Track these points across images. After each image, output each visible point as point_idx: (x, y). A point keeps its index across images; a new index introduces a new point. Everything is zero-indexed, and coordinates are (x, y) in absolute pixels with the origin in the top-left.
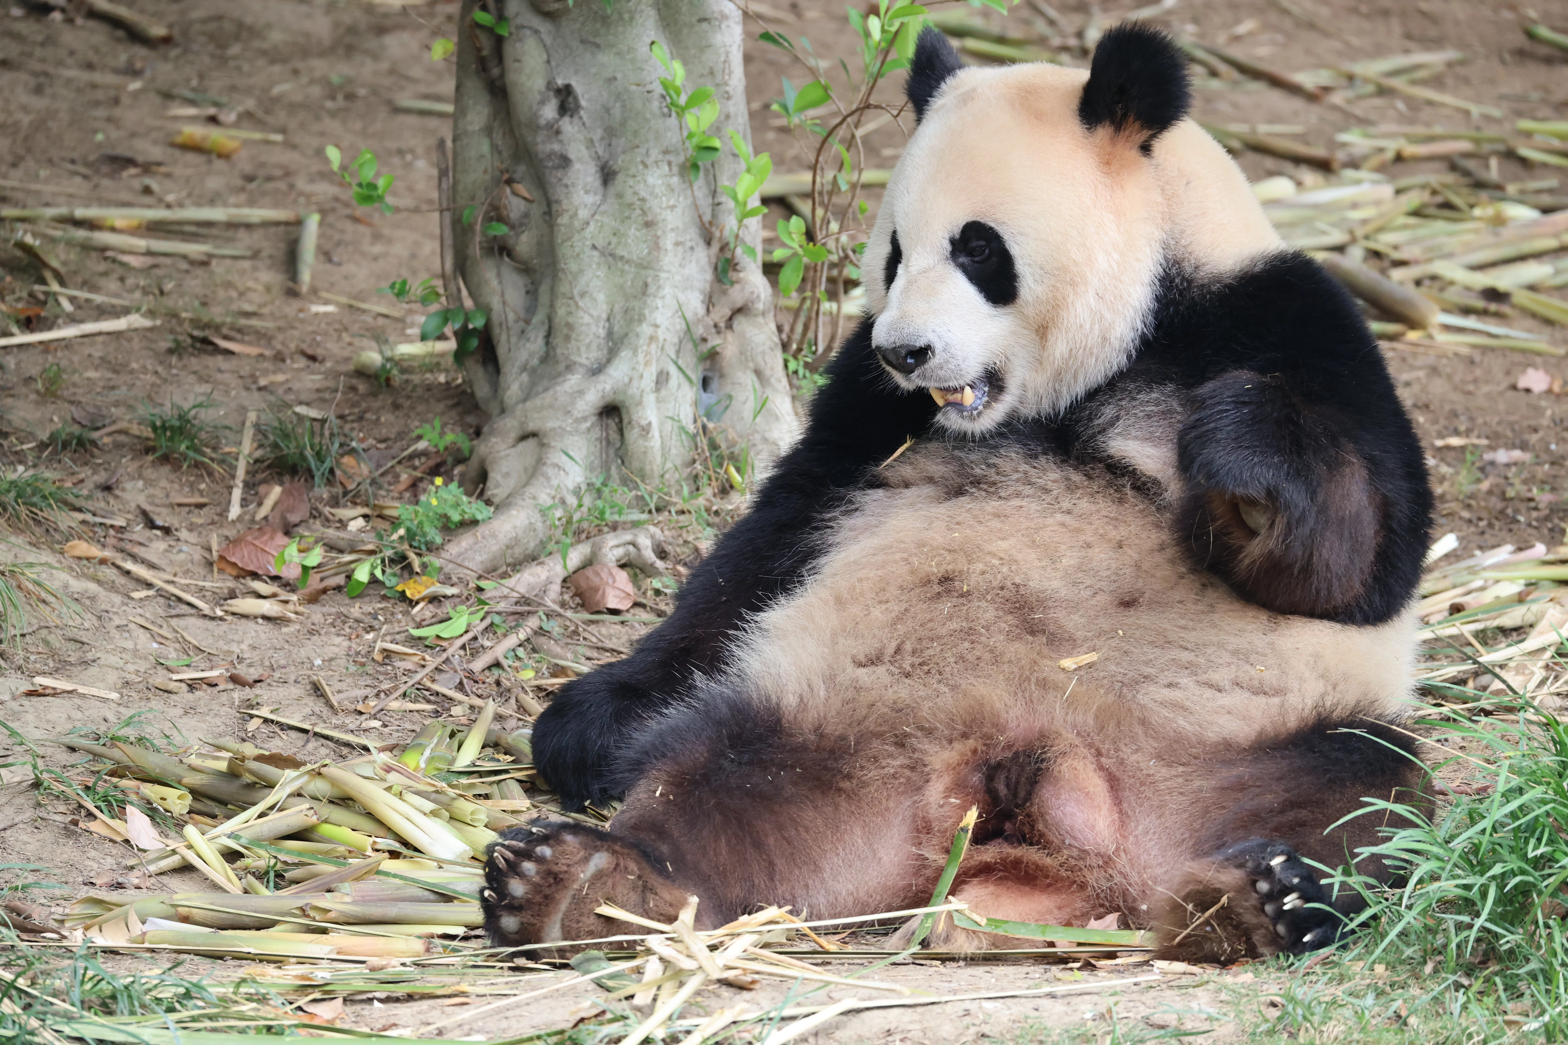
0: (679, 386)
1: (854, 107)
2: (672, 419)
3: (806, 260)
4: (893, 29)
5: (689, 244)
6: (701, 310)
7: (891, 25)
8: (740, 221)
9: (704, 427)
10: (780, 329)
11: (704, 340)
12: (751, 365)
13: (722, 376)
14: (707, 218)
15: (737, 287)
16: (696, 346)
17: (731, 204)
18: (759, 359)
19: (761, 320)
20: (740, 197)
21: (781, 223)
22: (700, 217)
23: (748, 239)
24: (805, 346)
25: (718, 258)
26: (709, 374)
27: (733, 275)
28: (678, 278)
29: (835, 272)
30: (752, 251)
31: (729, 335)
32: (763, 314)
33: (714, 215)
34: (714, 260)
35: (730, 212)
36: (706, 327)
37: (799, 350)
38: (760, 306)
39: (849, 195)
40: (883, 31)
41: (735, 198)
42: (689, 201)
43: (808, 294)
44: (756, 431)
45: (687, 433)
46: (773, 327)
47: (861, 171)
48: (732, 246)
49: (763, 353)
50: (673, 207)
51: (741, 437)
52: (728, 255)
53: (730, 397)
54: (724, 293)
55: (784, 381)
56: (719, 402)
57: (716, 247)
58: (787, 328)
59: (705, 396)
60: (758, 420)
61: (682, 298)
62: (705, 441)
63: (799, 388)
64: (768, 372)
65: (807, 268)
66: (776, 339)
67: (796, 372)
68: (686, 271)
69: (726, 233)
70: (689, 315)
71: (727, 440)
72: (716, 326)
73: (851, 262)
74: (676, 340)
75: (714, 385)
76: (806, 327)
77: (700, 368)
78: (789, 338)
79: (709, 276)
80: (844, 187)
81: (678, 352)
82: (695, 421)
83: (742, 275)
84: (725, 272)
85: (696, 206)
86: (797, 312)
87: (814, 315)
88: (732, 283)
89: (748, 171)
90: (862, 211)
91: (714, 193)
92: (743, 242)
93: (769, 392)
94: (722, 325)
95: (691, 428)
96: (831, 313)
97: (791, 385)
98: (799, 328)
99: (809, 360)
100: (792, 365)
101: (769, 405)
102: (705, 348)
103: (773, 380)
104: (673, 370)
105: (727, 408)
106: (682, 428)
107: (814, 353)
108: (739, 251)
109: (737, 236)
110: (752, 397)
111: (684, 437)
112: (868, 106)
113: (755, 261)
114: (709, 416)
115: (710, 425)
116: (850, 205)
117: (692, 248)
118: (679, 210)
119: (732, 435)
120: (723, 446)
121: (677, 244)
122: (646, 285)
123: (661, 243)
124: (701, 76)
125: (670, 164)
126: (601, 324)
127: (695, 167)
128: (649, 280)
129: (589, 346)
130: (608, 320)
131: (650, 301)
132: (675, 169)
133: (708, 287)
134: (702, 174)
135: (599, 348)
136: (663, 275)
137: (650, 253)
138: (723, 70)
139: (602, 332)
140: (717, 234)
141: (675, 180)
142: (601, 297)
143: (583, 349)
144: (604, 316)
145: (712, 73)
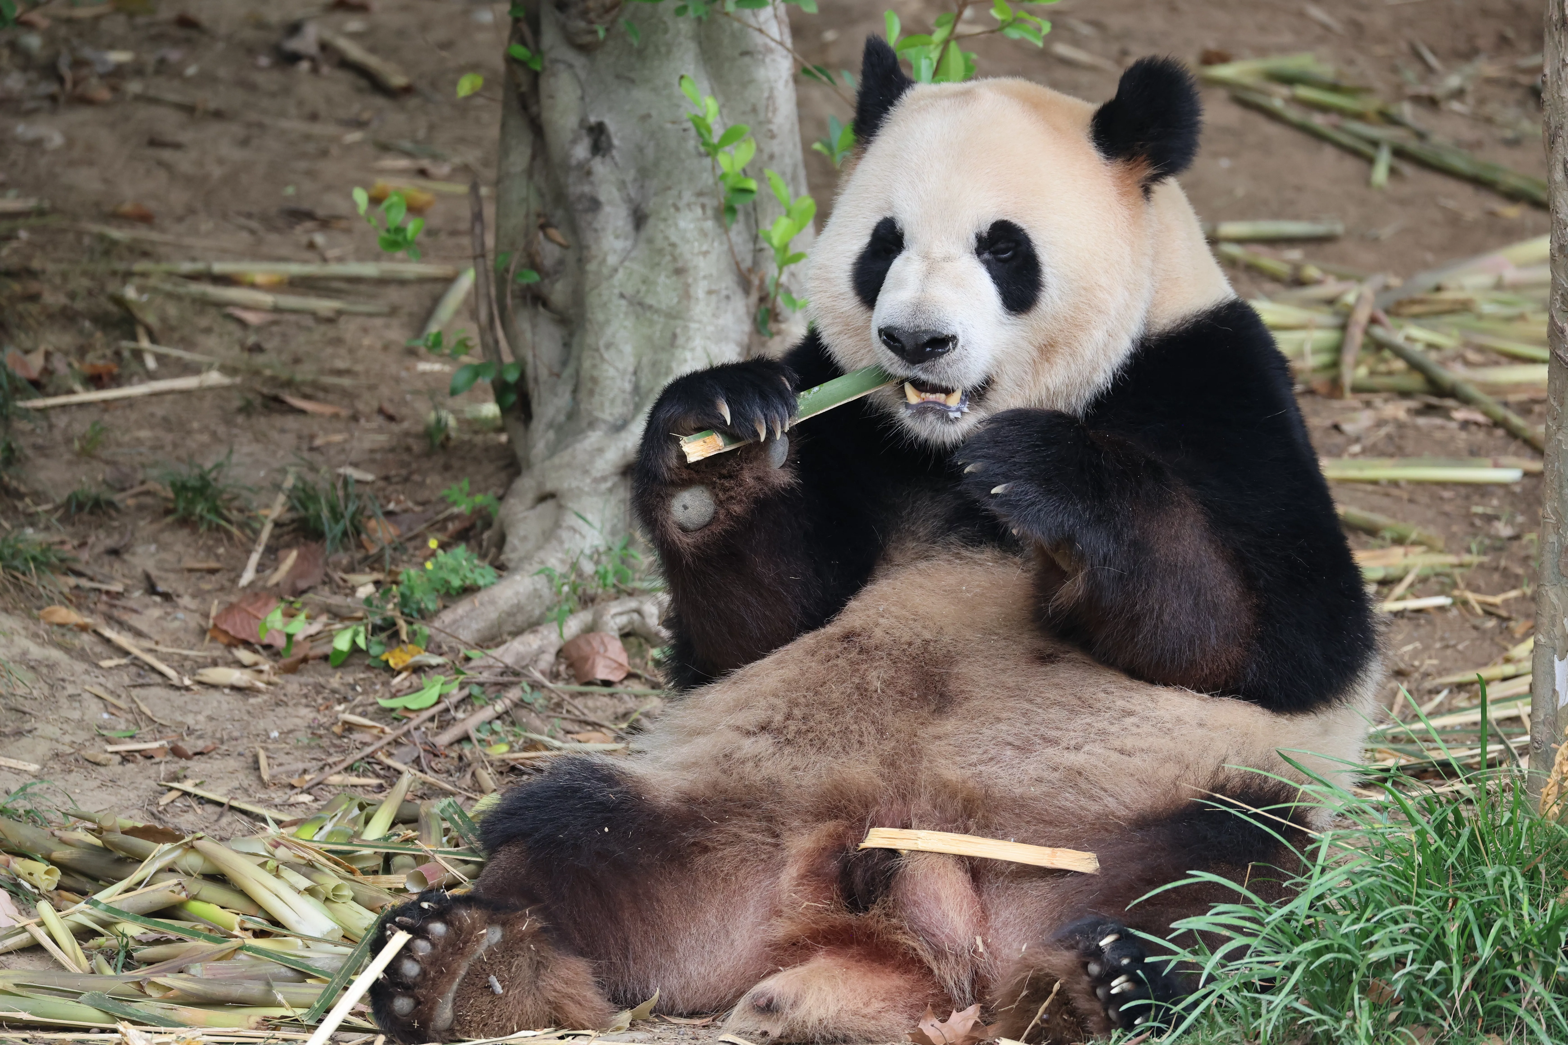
5: (724, 293)
8: (781, 268)
14: (746, 265)
15: (777, 339)
17: (771, 251)
20: (775, 241)
22: (737, 264)
25: (757, 308)
27: (773, 326)
28: (710, 328)
30: (792, 301)
33: (755, 263)
34: (753, 310)
35: (770, 259)
41: (771, 243)
42: (725, 247)
48: (772, 295)
50: (705, 254)
52: (769, 305)
54: (762, 345)
57: (755, 297)
61: (716, 350)
68: (721, 322)
69: (766, 280)
79: (745, 327)
83: (783, 326)
84: (765, 323)
85: (733, 253)
88: (772, 335)
89: (788, 214)
91: (755, 239)
108: (780, 301)
109: (778, 284)
117: (728, 297)
118: (713, 257)
121: (710, 292)
122: (674, 336)
123: (692, 291)
124: (744, 113)
125: (703, 207)
126: (628, 377)
127: (731, 210)
128: (678, 331)
129: (613, 401)
130: (635, 373)
131: (678, 353)
132: (709, 212)
133: (746, 340)
134: (741, 217)
135: (624, 403)
136: (693, 326)
137: (679, 302)
138: (767, 107)
139: (628, 387)
140: (756, 282)
141: (709, 224)
142: (628, 349)
143: (607, 404)
144: (631, 369)
145: (754, 110)
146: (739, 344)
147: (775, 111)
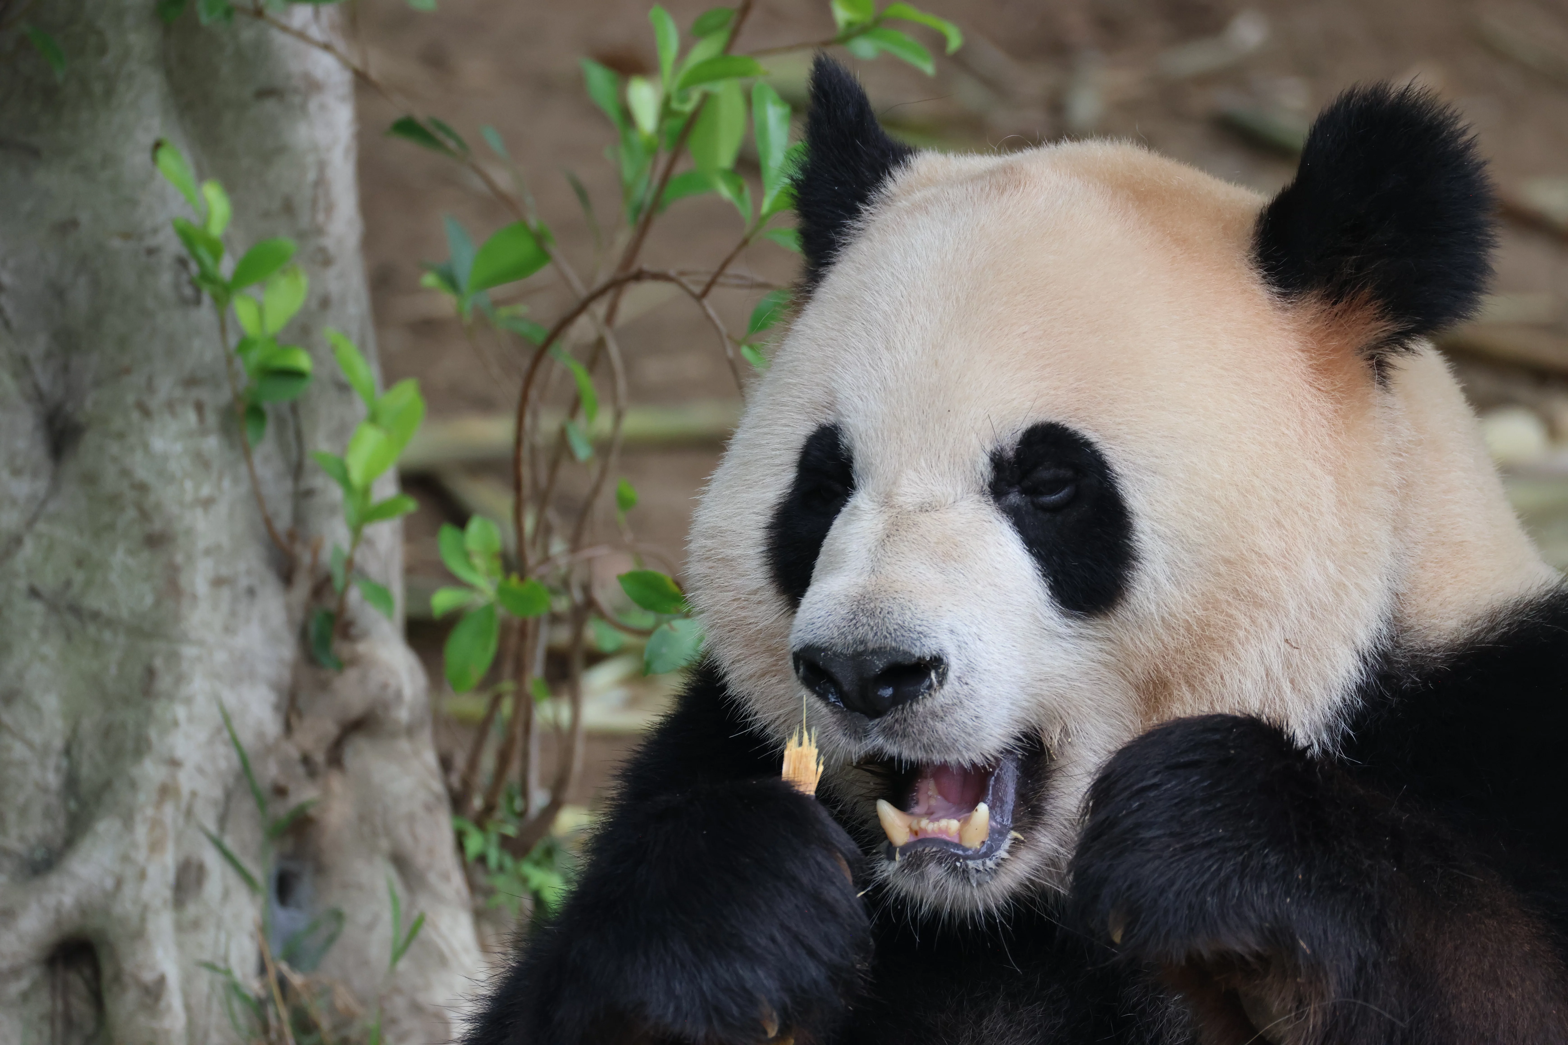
0: (226, 895)
1: (602, 278)
2: (211, 967)
3: (501, 611)
4: (688, 107)
5: (244, 582)
6: (272, 726)
7: (684, 100)
8: (356, 531)
9: (283, 983)
10: (446, 763)
11: (280, 792)
12: (384, 844)
13: (320, 869)
14: (283, 523)
15: (352, 675)
16: (261, 803)
17: (336, 493)
18: (403, 831)
19: (404, 745)
20: (357, 476)
21: (447, 534)
22: (268, 522)
23: (373, 568)
24: (501, 801)
25: (308, 611)
26: (292, 866)
27: (342, 649)
28: (220, 657)
29: (562, 636)
30: (381, 595)
31: (336, 782)
32: (410, 731)
33: (299, 518)
34: (299, 615)
35: (333, 510)
36: (285, 764)
37: (489, 808)
38: (403, 715)
39: (595, 472)
40: (666, 111)
41: (344, 479)
42: (244, 488)
43: (507, 685)
44: (398, 990)
45: (244, 998)
46: (430, 758)
47: (618, 416)
48: (339, 584)
49: (411, 818)
50: (207, 503)
51: (363, 1002)
52: (331, 604)
53: (338, 916)
54: (324, 686)
55: (457, 879)
56: (314, 927)
57: (302, 588)
58: (460, 761)
59: (283, 916)
60: (403, 965)
61: (230, 699)
62: (285, 1014)
63: (489, 892)
64: (421, 860)
65: (505, 629)
66: (437, 786)
67: (482, 859)
68: (240, 641)
69: (327, 556)
70: (247, 738)
71: (332, 1009)
72: (306, 760)
73: (601, 615)
74: (217, 793)
75: (304, 889)
76: (504, 759)
77: (272, 855)
78: (467, 784)
79: (288, 651)
80: (583, 451)
81: (222, 820)
82: (262, 970)
83: (361, 648)
84: (324, 642)
85: (257, 497)
86: (483, 727)
87: (519, 731)
88: (341, 666)
89: (373, 418)
90: (624, 503)
91: (297, 470)
92: (363, 575)
93: (423, 902)
94: (320, 757)
95: (254, 986)
96: (557, 727)
97: (473, 886)
98: (488, 762)
99: (510, 830)
100: (474, 843)
101: (427, 932)
102: (282, 810)
103: (432, 878)
104: (212, 859)
105: (331, 939)
106: (234, 988)
107: (522, 815)
108: (354, 595)
109: (349, 564)
110: (387, 916)
111: (237, 1005)
112: (639, 276)
113: (390, 615)
114: (292, 958)
115: (297, 979)
116: (596, 491)
117: (251, 592)
118: (222, 509)
119: (343, 998)
120: (325, 1023)
121: (218, 582)
122: (150, 673)
123: (183, 580)
124: (266, 215)
125: (199, 408)
126: (52, 762)
127: (256, 413)
128: (158, 663)
129: (23, 812)
130: (67, 751)
131: (159, 708)
132: (212, 419)
133: (286, 676)
134: (270, 429)
135: (47, 814)
136: (189, 651)
137: (158, 603)
138: (314, 202)
139: (53, 780)
140: (306, 558)
141: (212, 443)
142: (51, 703)
143: (12, 817)
144: (58, 743)
145: (288, 208)
146: (275, 687)
147: (330, 209)
